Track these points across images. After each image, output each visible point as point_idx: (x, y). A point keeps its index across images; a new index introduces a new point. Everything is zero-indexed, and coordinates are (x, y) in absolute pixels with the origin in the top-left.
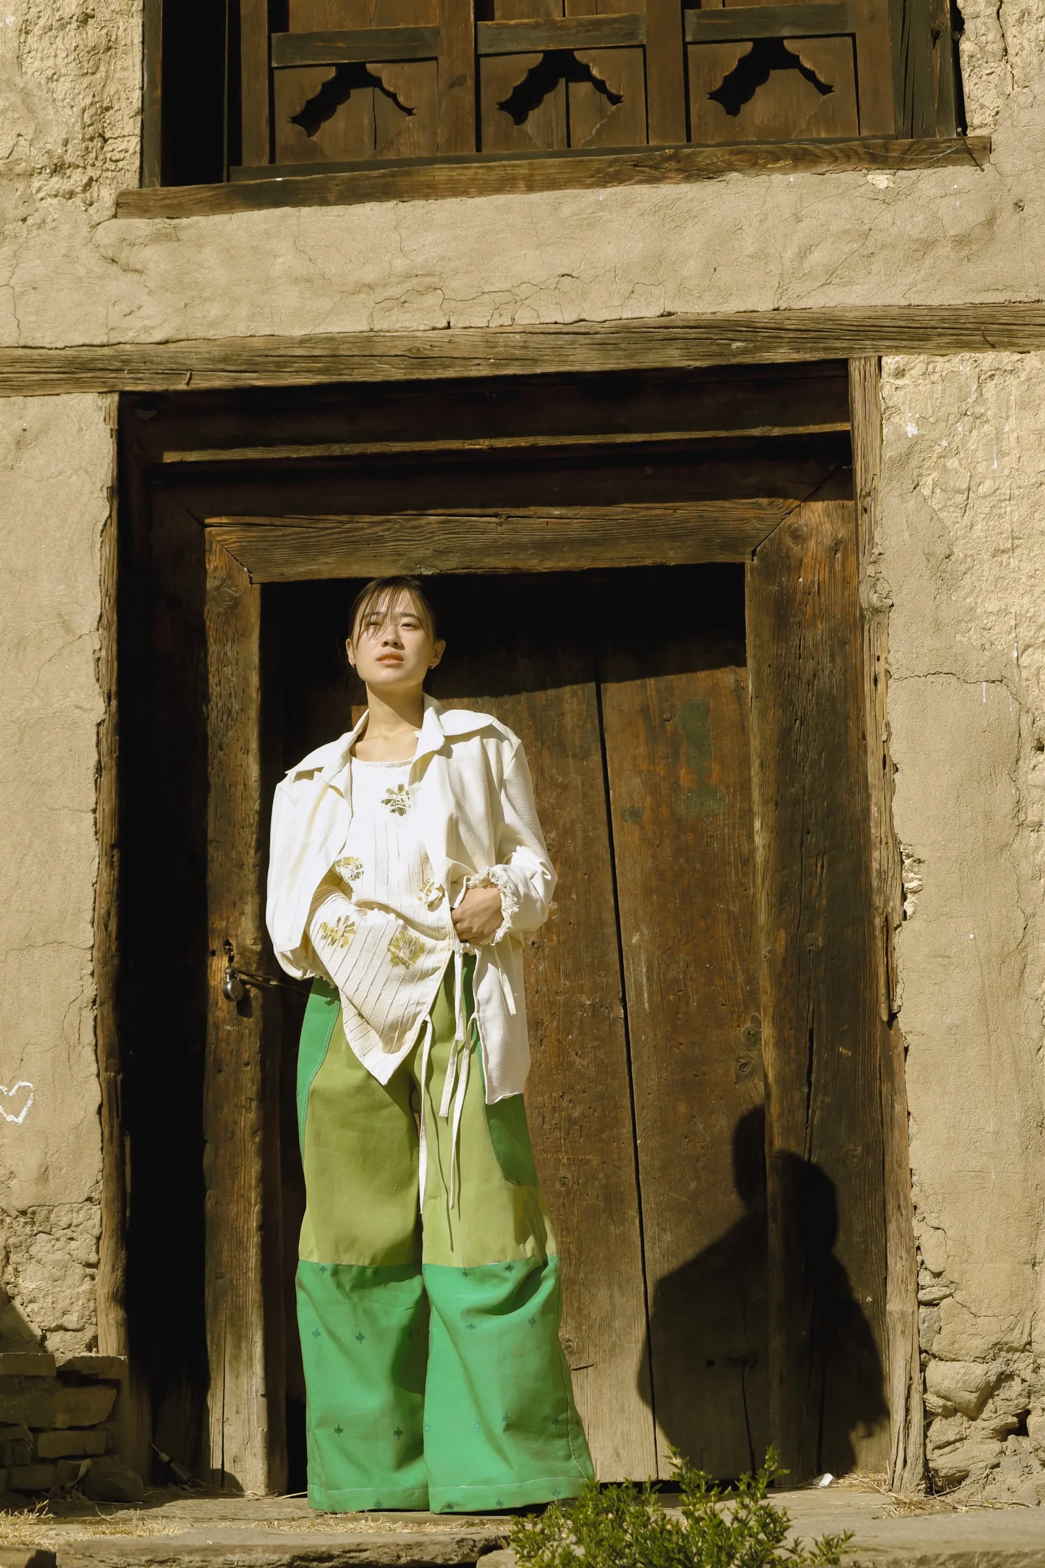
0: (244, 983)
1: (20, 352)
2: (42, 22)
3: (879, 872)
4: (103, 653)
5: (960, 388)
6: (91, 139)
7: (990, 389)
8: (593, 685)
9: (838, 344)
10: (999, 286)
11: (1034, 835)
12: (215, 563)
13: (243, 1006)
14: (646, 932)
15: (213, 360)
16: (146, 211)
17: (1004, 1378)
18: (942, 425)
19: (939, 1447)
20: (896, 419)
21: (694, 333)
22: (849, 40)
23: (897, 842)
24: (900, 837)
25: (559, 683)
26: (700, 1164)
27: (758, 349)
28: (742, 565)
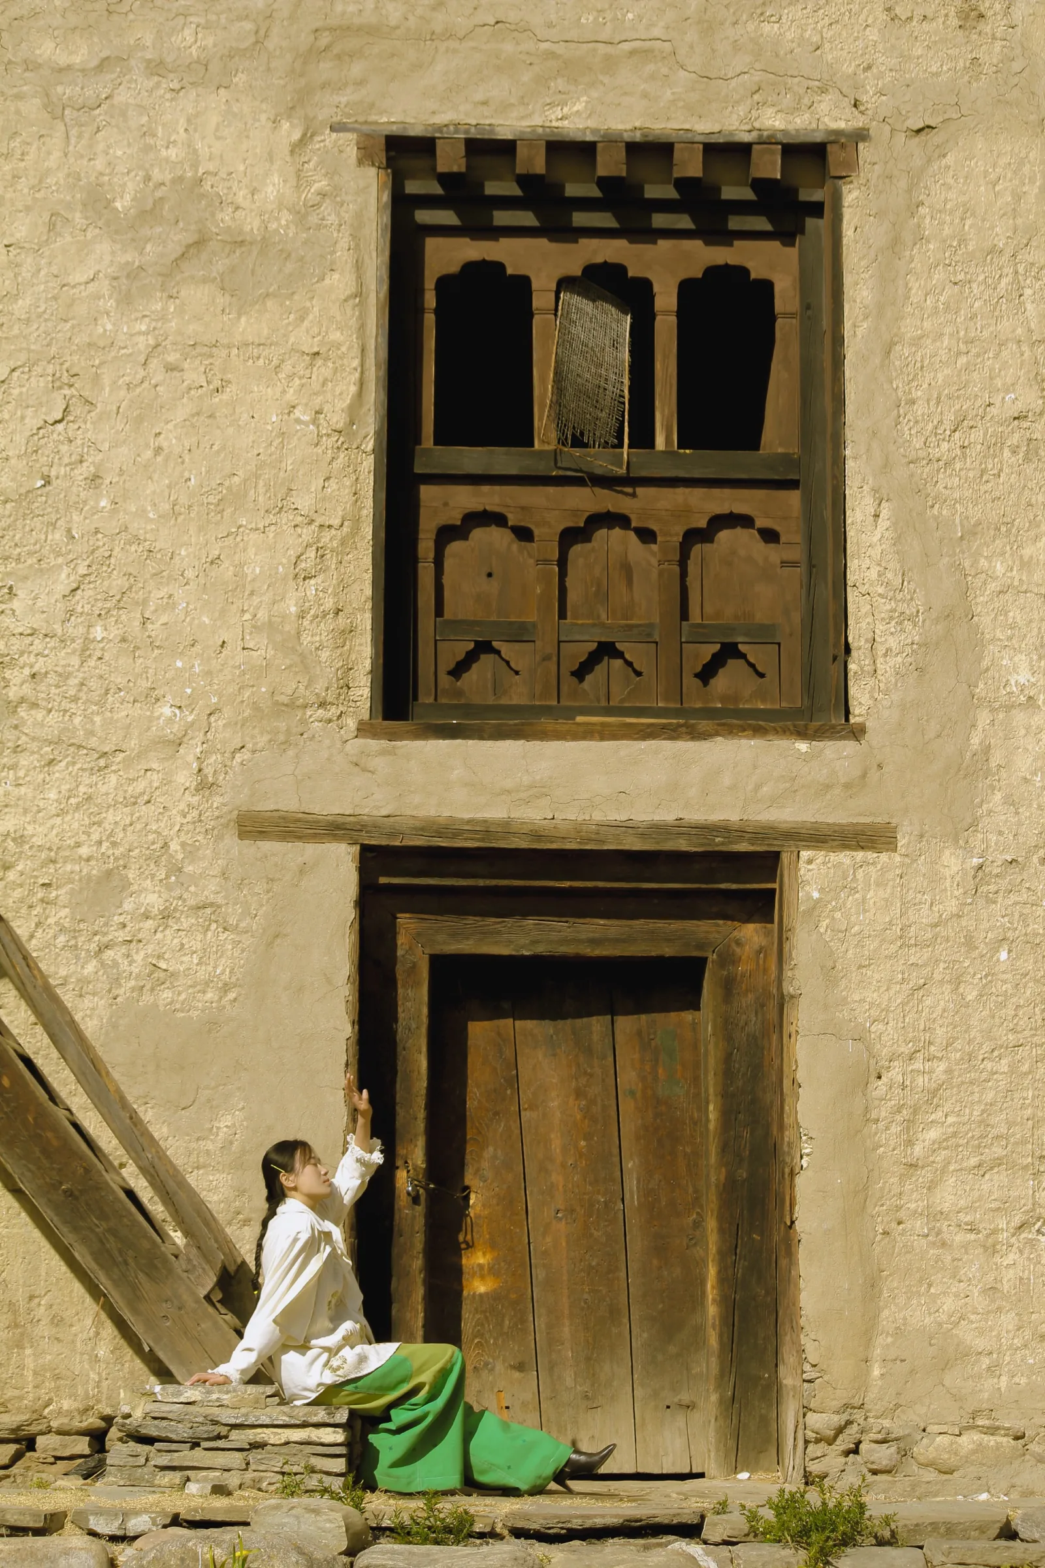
0: (416, 1186)
1: (301, 815)
2: (312, 612)
3: (789, 1143)
4: (351, 998)
5: (843, 872)
6: (342, 688)
7: (860, 874)
8: (609, 1017)
9: (775, 842)
10: (868, 814)
11: (874, 1126)
12: (402, 940)
13: (416, 1200)
14: (636, 1161)
15: (415, 828)
16: (375, 735)
17: (849, 1423)
18: (832, 893)
19: (812, 1460)
20: (807, 888)
21: (694, 831)
22: (777, 646)
23: (799, 1127)
24: (801, 1124)
25: (590, 1015)
26: (664, 1295)
27: (731, 843)
28: (706, 958)
